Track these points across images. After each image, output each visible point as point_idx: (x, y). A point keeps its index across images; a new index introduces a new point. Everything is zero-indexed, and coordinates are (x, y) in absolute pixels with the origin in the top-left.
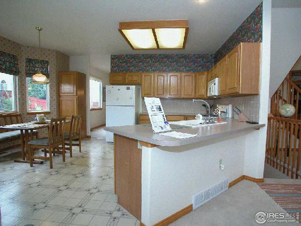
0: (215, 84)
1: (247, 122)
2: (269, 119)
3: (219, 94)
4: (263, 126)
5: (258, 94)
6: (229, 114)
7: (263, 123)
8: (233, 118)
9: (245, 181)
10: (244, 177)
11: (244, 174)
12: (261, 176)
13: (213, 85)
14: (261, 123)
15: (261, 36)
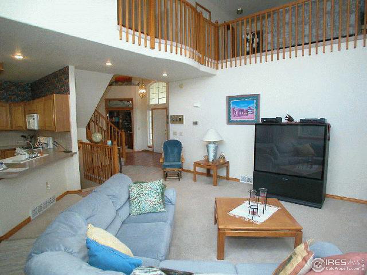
0: (34, 119)
1: (64, 152)
2: (79, 148)
3: (39, 129)
4: (76, 153)
5: (70, 132)
6: (50, 145)
7: (75, 152)
8: (54, 148)
9: (69, 195)
10: (68, 192)
11: (68, 190)
12: (79, 188)
13: (32, 119)
14: (74, 151)
15: (68, 90)
